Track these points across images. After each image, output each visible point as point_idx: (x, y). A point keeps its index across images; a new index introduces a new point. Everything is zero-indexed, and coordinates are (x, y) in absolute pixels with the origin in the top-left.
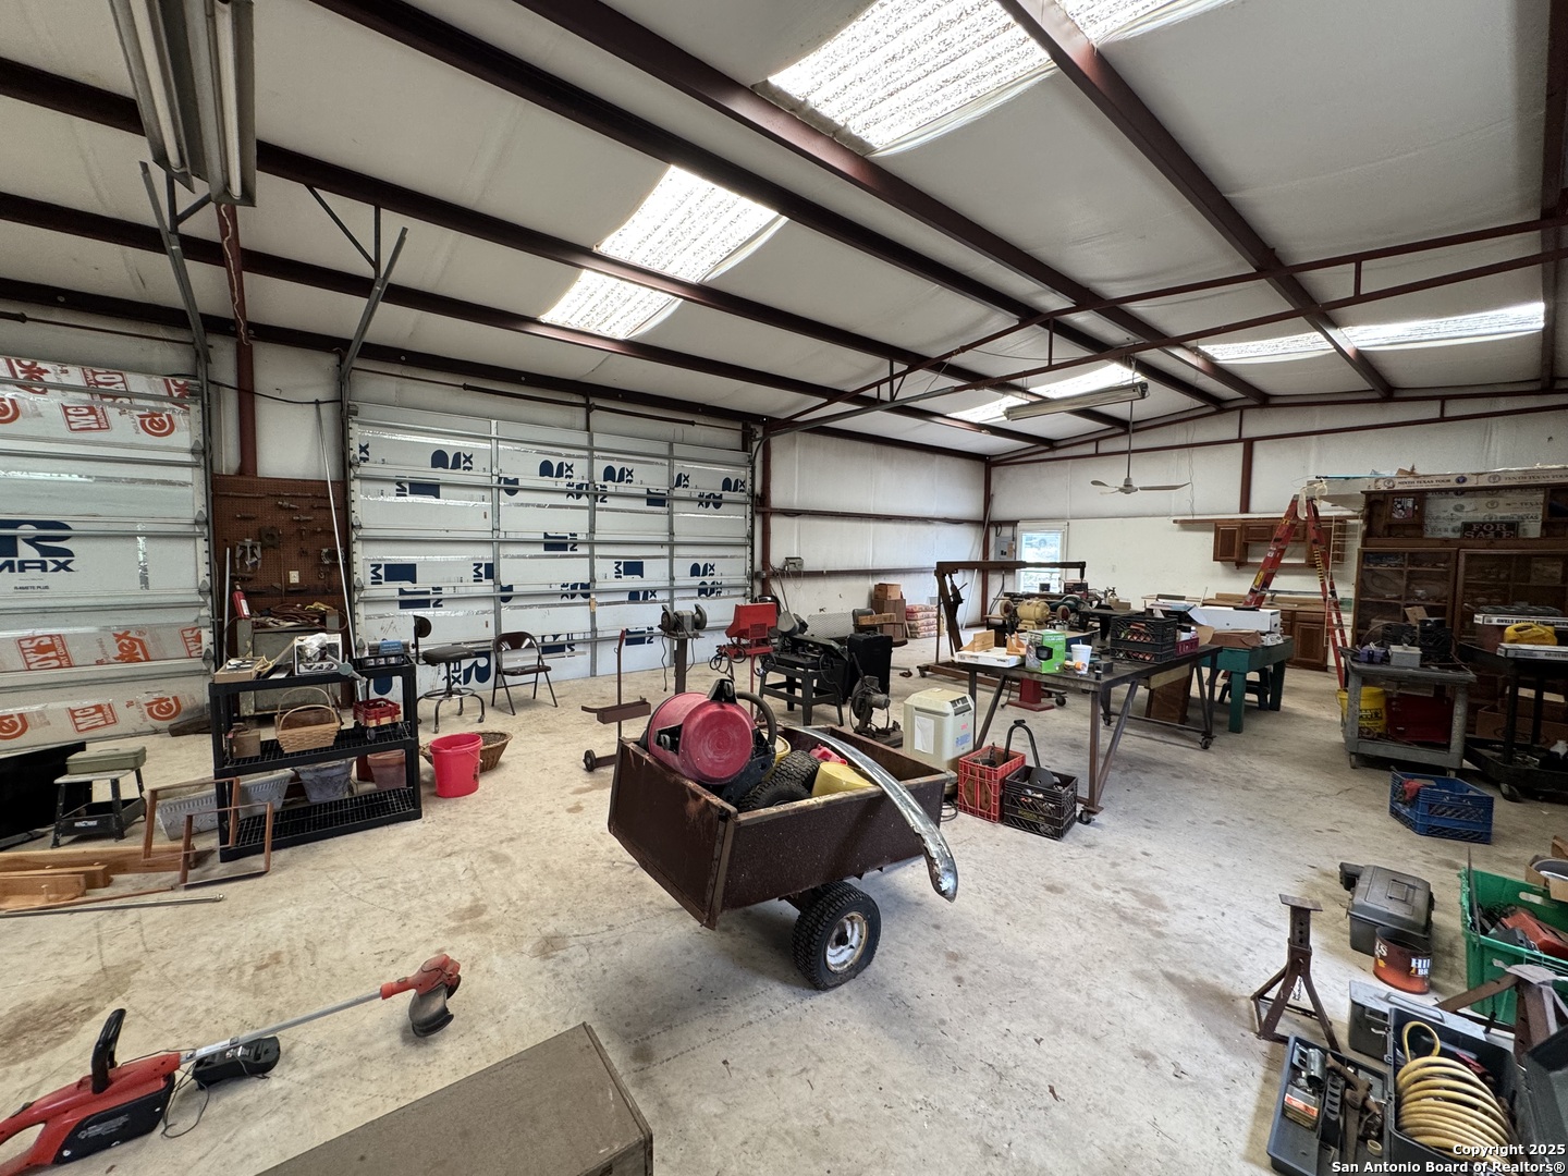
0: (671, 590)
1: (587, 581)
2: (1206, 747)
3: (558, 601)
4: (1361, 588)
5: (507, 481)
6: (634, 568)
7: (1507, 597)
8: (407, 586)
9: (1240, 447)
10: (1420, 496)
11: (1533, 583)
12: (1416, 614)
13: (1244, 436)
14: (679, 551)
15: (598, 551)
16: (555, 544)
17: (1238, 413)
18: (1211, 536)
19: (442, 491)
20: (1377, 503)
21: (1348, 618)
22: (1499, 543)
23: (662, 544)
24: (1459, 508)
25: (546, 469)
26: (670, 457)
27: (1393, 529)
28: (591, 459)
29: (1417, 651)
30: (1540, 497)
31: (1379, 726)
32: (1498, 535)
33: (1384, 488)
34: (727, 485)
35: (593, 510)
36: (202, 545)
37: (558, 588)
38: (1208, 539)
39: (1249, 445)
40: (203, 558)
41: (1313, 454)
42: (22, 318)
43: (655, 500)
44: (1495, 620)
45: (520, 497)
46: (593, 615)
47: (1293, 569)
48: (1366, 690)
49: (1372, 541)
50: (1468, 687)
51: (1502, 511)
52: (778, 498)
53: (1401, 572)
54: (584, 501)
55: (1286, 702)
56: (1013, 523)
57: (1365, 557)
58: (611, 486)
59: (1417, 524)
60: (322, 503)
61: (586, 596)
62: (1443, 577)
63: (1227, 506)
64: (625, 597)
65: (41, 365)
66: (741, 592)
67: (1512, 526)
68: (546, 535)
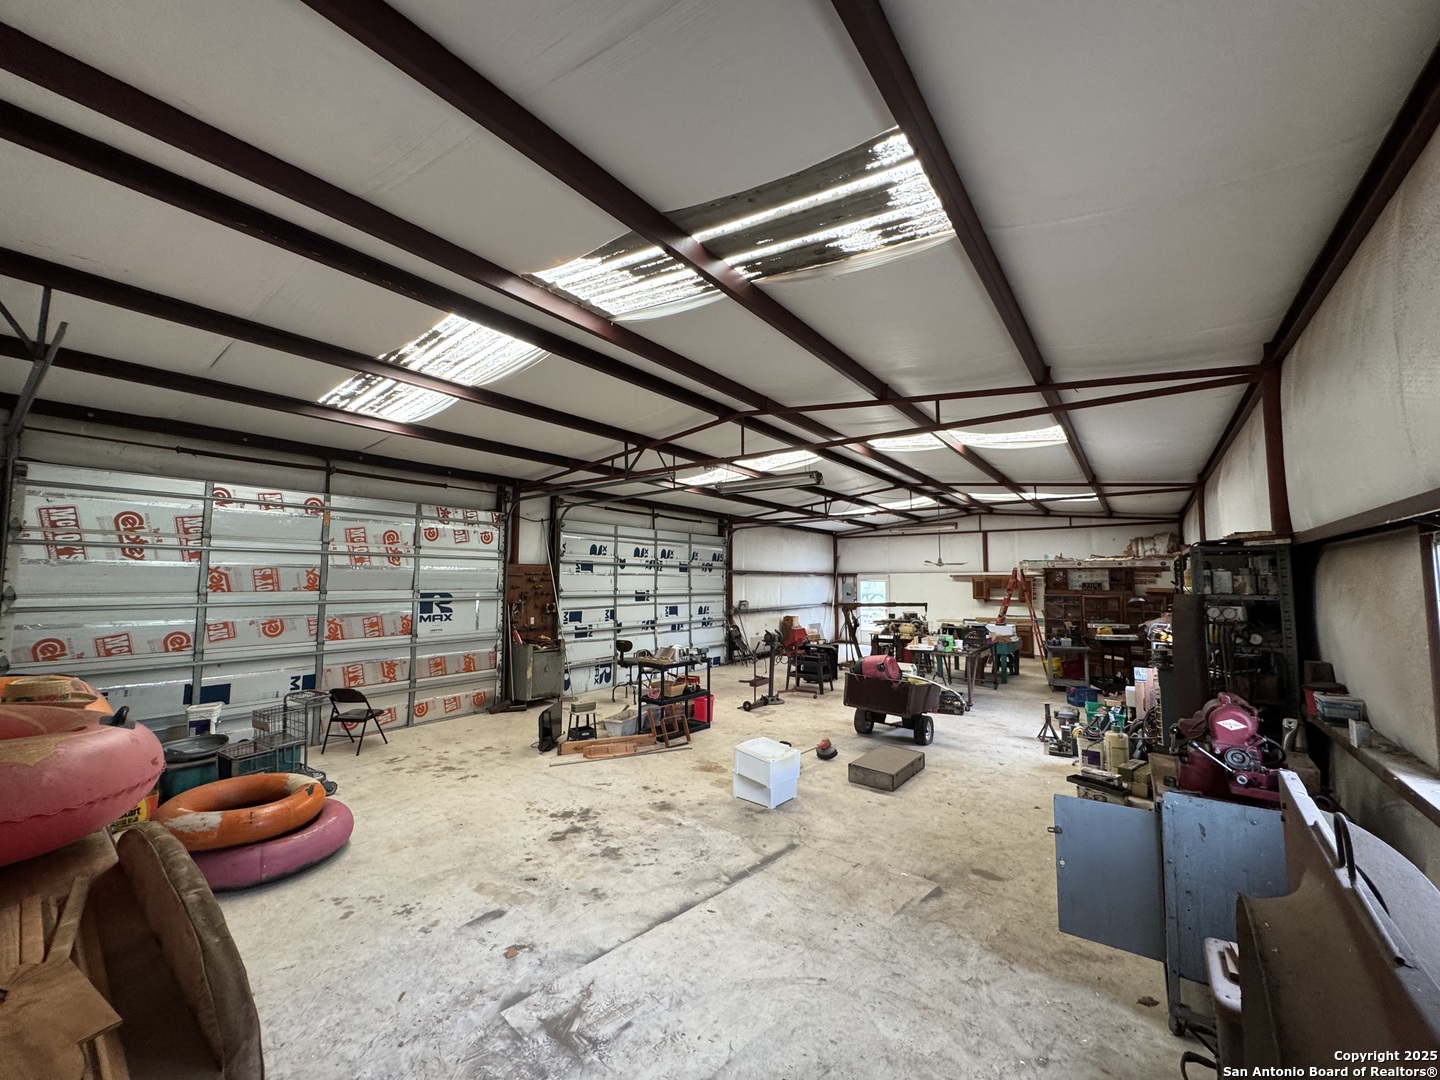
0: (690, 623)
1: (653, 619)
2: (996, 689)
3: (640, 631)
4: (1046, 613)
5: (621, 561)
6: (673, 610)
7: (1101, 617)
8: (578, 624)
9: (981, 535)
10: (1065, 571)
11: (1109, 610)
12: (1069, 624)
13: (983, 529)
14: (694, 599)
15: (659, 600)
16: (640, 597)
17: (977, 517)
18: (971, 584)
19: (594, 568)
20: (1049, 573)
21: (1042, 629)
22: (1096, 592)
23: (685, 595)
24: (1080, 576)
25: (637, 553)
26: (690, 543)
27: (1056, 586)
28: (655, 545)
29: (1070, 640)
30: (1107, 573)
31: (1060, 673)
32: (1095, 588)
33: (1051, 567)
34: (715, 558)
35: (656, 575)
36: (500, 604)
37: (640, 624)
38: (969, 586)
39: (985, 534)
40: (500, 611)
41: (1016, 542)
42: (445, 486)
43: (683, 568)
44: (1094, 626)
45: (627, 570)
46: (656, 639)
47: (1015, 603)
48: (1055, 659)
49: (1050, 591)
50: (1089, 653)
51: (1096, 578)
52: (736, 566)
53: (1061, 606)
54: (653, 571)
55: (1021, 672)
56: (854, 575)
57: (1047, 599)
58: (665, 561)
59: (1065, 584)
60: (548, 578)
61: (653, 628)
62: (1077, 607)
63: (975, 567)
64: (669, 629)
65: (449, 510)
66: (721, 624)
67: (1100, 585)
68: (637, 592)
